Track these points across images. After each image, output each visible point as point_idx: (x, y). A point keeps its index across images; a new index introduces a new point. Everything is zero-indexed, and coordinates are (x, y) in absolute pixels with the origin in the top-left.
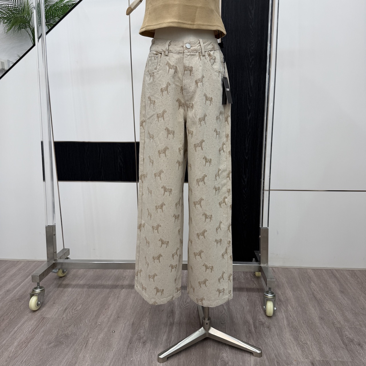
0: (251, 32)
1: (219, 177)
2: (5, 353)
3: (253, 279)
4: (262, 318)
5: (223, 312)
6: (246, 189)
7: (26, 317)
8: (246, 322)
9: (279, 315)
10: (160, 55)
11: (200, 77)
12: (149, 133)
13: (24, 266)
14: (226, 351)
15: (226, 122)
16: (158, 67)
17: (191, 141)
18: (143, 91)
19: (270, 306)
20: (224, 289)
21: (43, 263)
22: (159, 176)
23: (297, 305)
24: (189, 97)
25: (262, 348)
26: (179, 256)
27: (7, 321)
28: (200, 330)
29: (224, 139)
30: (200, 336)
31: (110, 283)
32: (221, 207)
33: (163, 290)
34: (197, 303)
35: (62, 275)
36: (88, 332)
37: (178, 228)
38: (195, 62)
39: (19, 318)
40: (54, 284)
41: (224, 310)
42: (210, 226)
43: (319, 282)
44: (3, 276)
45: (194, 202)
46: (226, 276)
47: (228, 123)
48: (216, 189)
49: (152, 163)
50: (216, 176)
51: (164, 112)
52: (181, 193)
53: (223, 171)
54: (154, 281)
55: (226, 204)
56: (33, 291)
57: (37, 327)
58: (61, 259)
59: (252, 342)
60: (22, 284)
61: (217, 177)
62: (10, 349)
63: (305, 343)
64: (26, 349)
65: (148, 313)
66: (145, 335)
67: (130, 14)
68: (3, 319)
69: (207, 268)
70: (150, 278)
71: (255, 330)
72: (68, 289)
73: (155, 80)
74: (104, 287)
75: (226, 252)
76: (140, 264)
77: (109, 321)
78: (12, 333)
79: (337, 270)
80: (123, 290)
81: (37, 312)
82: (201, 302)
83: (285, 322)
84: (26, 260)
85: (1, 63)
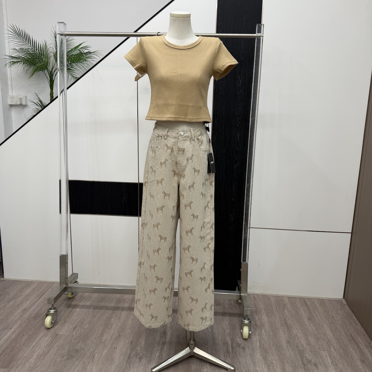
0: (239, 98)
1: (204, 228)
2: (27, 363)
3: (235, 305)
4: (239, 340)
5: (208, 334)
6: (232, 226)
7: (42, 334)
8: (225, 343)
9: (253, 338)
10: (161, 137)
11: (190, 156)
12: (150, 193)
13: (37, 287)
14: (207, 367)
15: (211, 186)
16: (159, 147)
17: (183, 202)
18: (146, 160)
19: (246, 330)
20: (206, 317)
21: (54, 284)
22: (157, 227)
23: (270, 329)
24: (182, 169)
25: (236, 365)
26: (170, 290)
27: (26, 336)
28: (186, 349)
29: (209, 199)
30: (185, 354)
31: (112, 305)
32: (205, 252)
33: (157, 317)
34: (184, 328)
35: (70, 296)
36: (95, 348)
37: (170, 267)
38: (187, 145)
39: (36, 334)
40: (64, 304)
41: (208, 333)
42: (195, 267)
43: (292, 309)
44: (20, 296)
45: (184, 248)
46: (208, 306)
47: (212, 187)
48: (201, 238)
49: (152, 216)
50: (201, 228)
51: (162, 180)
52: (174, 240)
53: (208, 223)
54: (150, 309)
55: (209, 249)
56: (48, 311)
57: (52, 342)
58: (71, 283)
59: (229, 360)
60: (37, 304)
61: (203, 229)
62: (31, 360)
63: (271, 363)
64: (44, 361)
65: (145, 333)
66: (141, 352)
67: (138, 80)
68: (23, 335)
69: (193, 300)
70: (146, 306)
71: (232, 350)
72: (76, 309)
73: (156, 155)
74: (107, 308)
75: (209, 287)
76: (139, 294)
77: (111, 339)
78: (31, 347)
79: (309, 299)
80: (124, 312)
81: (51, 329)
82: (187, 327)
83: (258, 344)
84: (38, 280)
85: (19, 99)
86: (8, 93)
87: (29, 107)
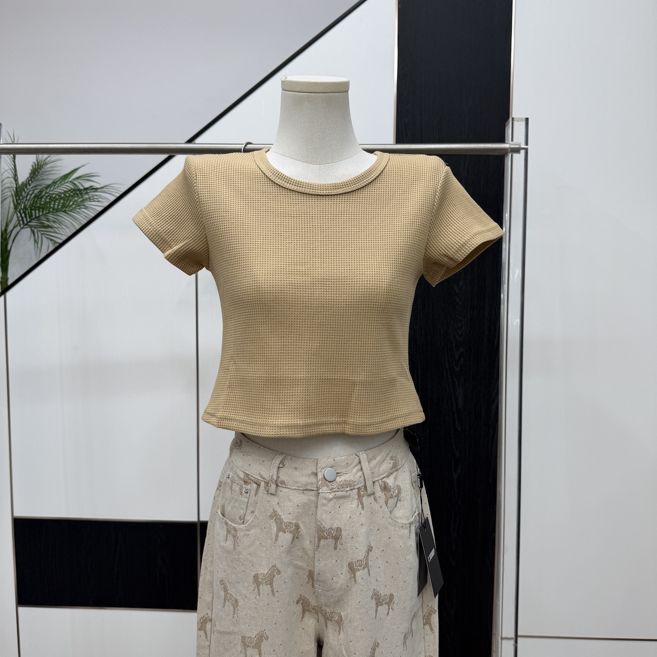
38: (348, 515)
73: (239, 549)
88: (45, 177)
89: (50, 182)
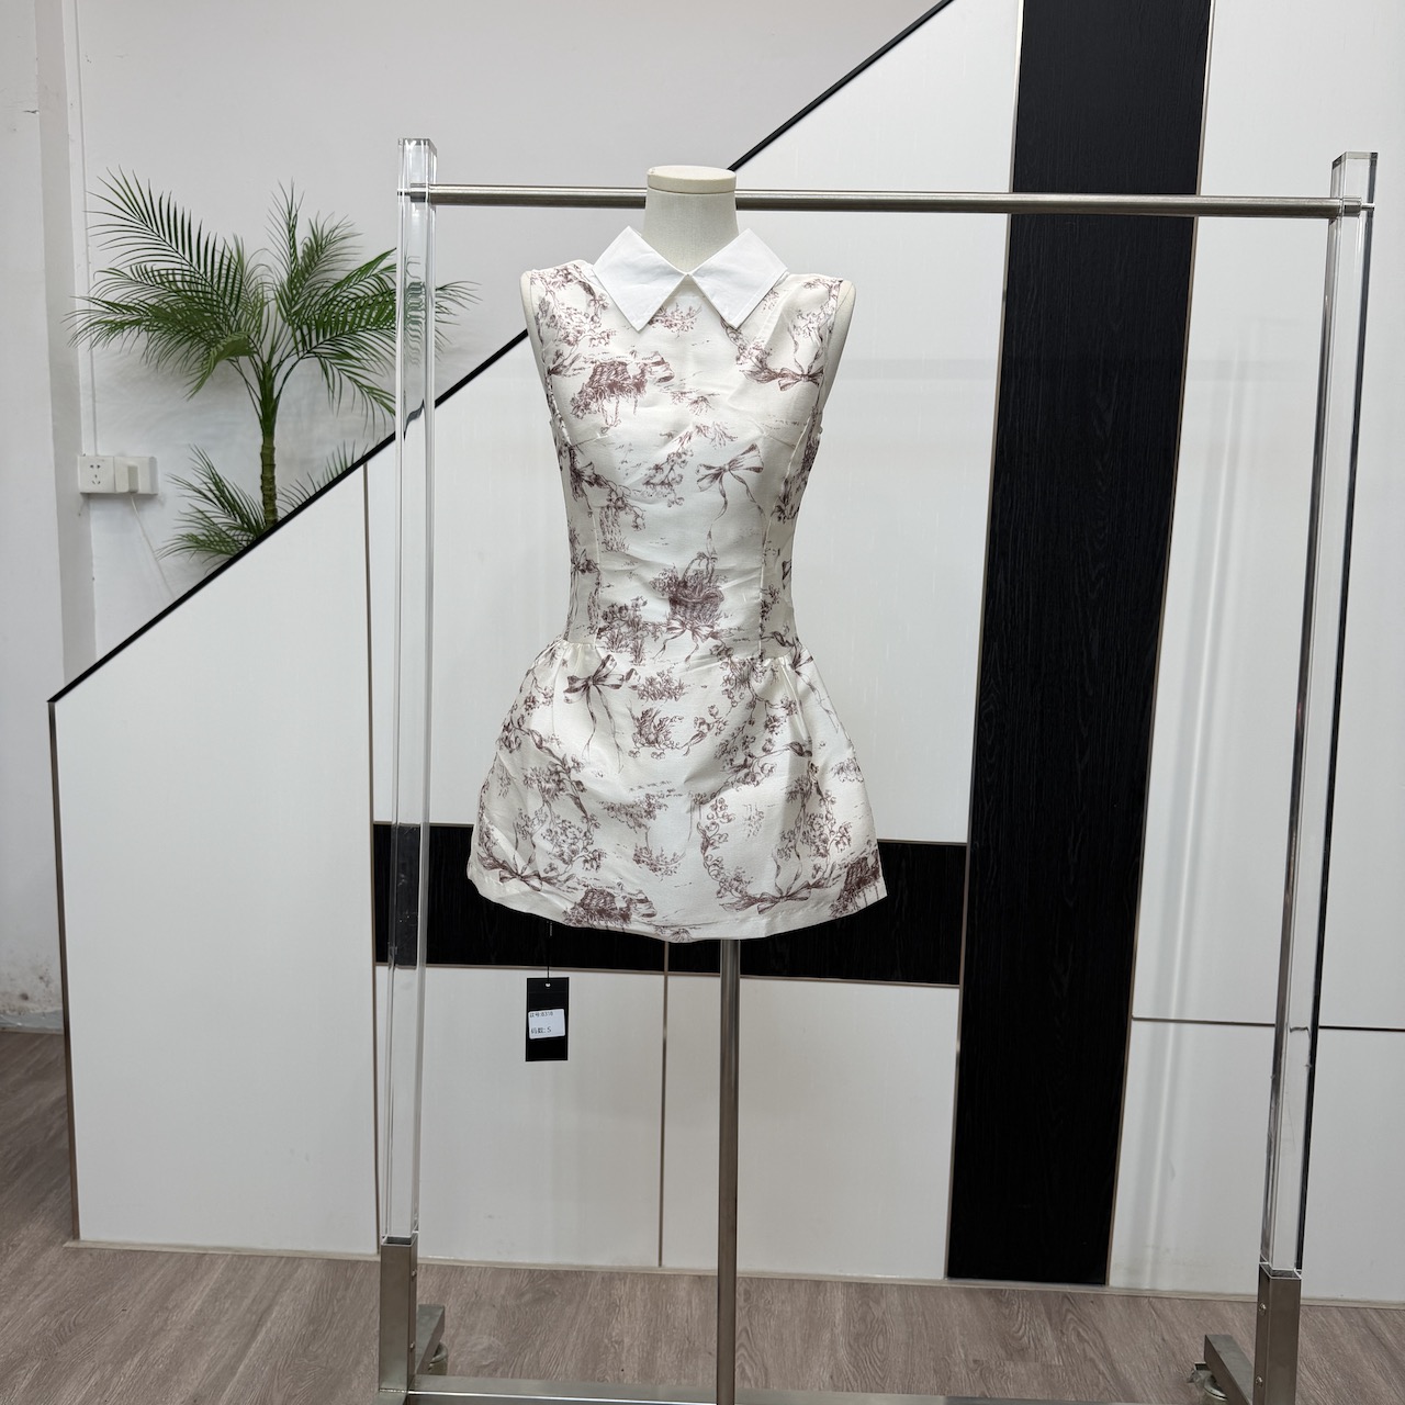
0: (1100, 483)
6: (1064, 1014)
21: (299, 1265)
43: (1328, 1365)
79: (1382, 1311)
84: (229, 1249)
85: (126, 470)
86: (77, 446)
87: (162, 504)
88: (330, 267)
89: (341, 276)
